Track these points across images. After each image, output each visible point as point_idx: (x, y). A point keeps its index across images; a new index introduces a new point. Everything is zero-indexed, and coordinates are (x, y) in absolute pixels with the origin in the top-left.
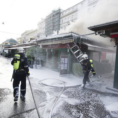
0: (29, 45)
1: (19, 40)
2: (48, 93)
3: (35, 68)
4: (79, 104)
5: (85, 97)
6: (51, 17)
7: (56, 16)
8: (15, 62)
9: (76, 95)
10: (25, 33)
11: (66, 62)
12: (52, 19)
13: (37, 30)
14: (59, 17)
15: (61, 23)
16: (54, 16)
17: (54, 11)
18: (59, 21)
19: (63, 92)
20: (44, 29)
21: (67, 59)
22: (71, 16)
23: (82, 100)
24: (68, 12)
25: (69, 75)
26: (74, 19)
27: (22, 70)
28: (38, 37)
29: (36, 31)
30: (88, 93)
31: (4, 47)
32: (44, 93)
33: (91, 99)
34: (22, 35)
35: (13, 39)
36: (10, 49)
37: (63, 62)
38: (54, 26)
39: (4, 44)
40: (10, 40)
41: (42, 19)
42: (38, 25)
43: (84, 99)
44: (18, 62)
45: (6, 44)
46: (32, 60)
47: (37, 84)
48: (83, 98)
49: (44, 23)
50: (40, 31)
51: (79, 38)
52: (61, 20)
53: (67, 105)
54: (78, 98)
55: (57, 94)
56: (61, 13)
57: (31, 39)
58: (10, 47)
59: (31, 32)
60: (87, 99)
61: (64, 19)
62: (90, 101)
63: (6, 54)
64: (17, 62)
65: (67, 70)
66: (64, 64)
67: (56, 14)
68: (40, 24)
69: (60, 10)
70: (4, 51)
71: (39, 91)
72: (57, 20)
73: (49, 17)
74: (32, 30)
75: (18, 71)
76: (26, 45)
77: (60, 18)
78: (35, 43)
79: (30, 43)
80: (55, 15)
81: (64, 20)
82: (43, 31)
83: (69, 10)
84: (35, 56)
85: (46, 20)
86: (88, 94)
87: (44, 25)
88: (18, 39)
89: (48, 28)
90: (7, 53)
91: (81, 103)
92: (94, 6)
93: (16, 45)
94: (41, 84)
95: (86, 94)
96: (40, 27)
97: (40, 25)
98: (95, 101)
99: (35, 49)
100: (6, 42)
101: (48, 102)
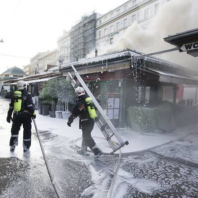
0: (47, 77)
1: (28, 69)
2: (91, 166)
3: (59, 117)
4: (161, 191)
5: (166, 175)
6: (79, 28)
7: (89, 26)
8: (16, 101)
9: (147, 171)
10: (37, 56)
11: (117, 106)
12: (81, 31)
13: (57, 50)
14: (95, 27)
15: (97, 37)
16: (84, 25)
17: (86, 18)
18: (94, 34)
19: (121, 165)
20: (69, 48)
21: (118, 99)
22: (114, 23)
23: (164, 182)
24: (109, 18)
25: (122, 130)
26: (121, 30)
27: (26, 111)
28: (60, 62)
29: (55, 52)
30: (170, 166)
31: (3, 82)
32: (85, 166)
33: (180, 179)
34: (32, 60)
35: (18, 68)
36: (13, 85)
37: (111, 106)
38: (85, 43)
39: (4, 76)
40: (13, 69)
41: (65, 32)
42: (58, 42)
43: (166, 179)
44: (20, 101)
45: (6, 75)
46: (53, 103)
47: (68, 148)
48: (164, 179)
49: (69, 38)
50: (62, 53)
51: (142, 60)
52: (97, 32)
53: (136, 194)
54: (153, 177)
55: (109, 168)
56: (98, 19)
57: (49, 67)
58: (13, 82)
59: (47, 54)
60: (173, 179)
61: (102, 30)
62: (182, 185)
63: (8, 93)
64: (18, 102)
65: (118, 120)
66: (114, 109)
67: (89, 22)
68: (61, 40)
69: (95, 14)
70: (3, 88)
71: (74, 163)
72: (90, 32)
73: (77, 28)
74: (48, 51)
75: (20, 113)
76: (41, 77)
77: (95, 29)
78: (58, 72)
79: (48, 72)
80: (87, 24)
81: (102, 32)
82: (67, 52)
83: (111, 14)
84: (58, 95)
85: (71, 33)
86: (171, 169)
87: (68, 42)
88: (26, 67)
89: (76, 46)
90: (9, 91)
91: (165, 189)
92: (156, 5)
93: (23, 78)
94: (75, 149)
95: (167, 169)
96: (62, 45)
97: (61, 42)
98: (192, 185)
99: (59, 83)
100: (7, 74)
101: (96, 187)
